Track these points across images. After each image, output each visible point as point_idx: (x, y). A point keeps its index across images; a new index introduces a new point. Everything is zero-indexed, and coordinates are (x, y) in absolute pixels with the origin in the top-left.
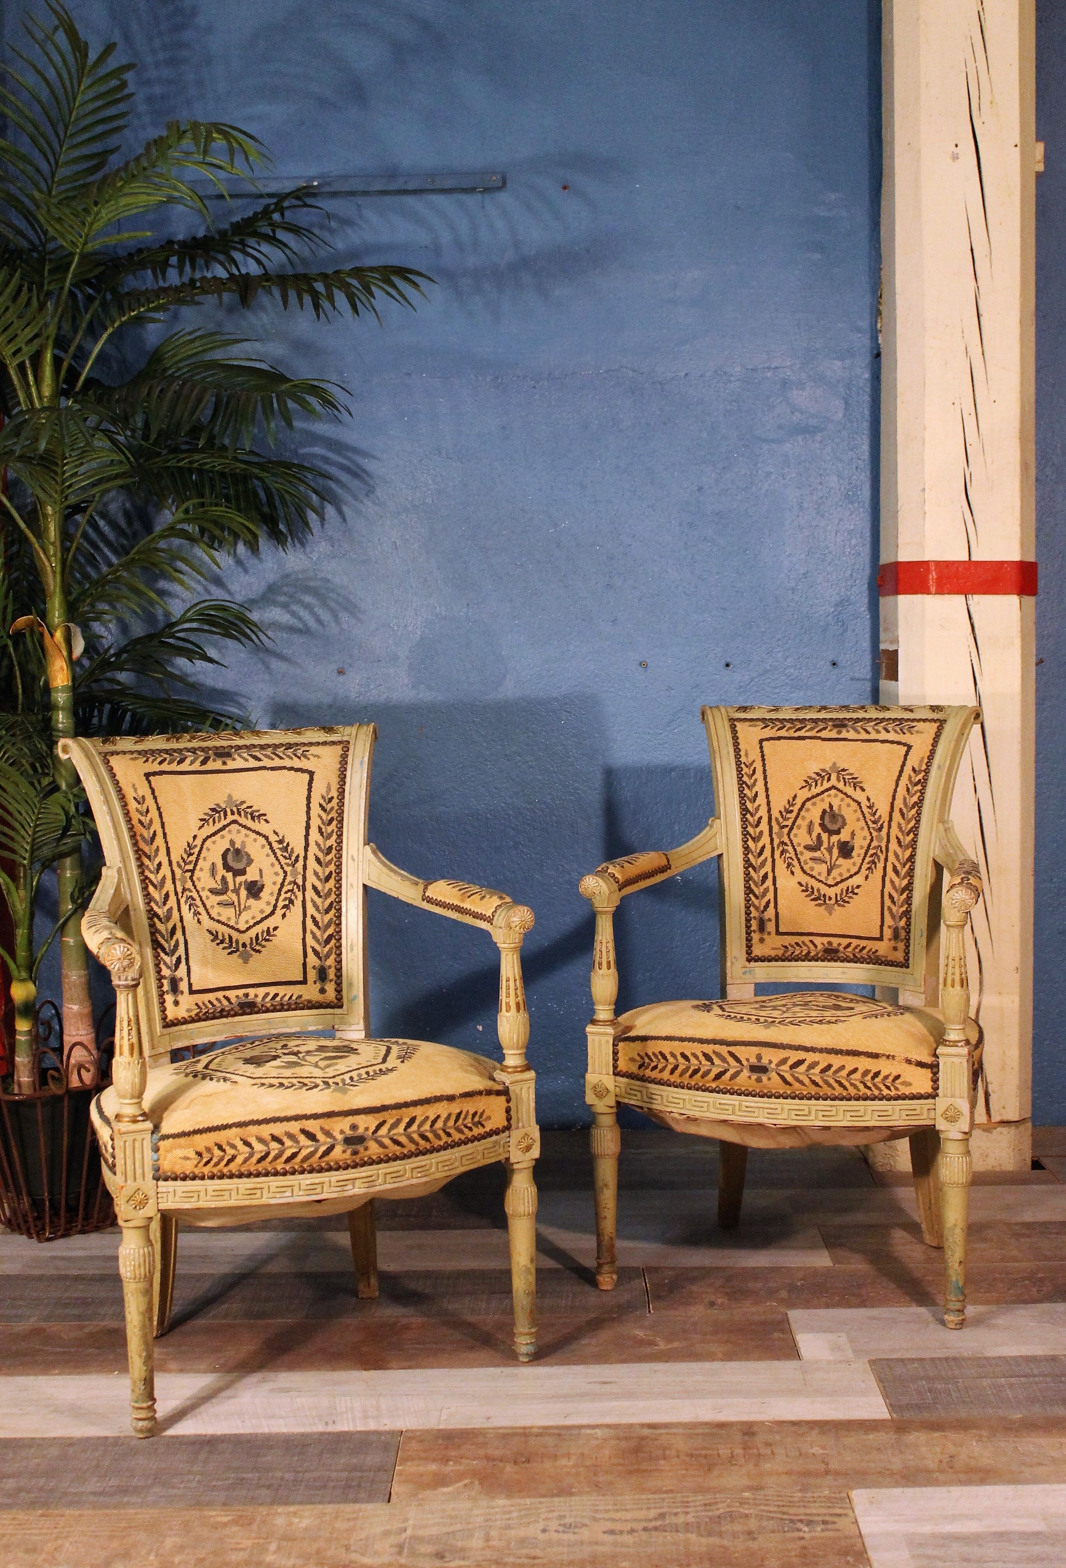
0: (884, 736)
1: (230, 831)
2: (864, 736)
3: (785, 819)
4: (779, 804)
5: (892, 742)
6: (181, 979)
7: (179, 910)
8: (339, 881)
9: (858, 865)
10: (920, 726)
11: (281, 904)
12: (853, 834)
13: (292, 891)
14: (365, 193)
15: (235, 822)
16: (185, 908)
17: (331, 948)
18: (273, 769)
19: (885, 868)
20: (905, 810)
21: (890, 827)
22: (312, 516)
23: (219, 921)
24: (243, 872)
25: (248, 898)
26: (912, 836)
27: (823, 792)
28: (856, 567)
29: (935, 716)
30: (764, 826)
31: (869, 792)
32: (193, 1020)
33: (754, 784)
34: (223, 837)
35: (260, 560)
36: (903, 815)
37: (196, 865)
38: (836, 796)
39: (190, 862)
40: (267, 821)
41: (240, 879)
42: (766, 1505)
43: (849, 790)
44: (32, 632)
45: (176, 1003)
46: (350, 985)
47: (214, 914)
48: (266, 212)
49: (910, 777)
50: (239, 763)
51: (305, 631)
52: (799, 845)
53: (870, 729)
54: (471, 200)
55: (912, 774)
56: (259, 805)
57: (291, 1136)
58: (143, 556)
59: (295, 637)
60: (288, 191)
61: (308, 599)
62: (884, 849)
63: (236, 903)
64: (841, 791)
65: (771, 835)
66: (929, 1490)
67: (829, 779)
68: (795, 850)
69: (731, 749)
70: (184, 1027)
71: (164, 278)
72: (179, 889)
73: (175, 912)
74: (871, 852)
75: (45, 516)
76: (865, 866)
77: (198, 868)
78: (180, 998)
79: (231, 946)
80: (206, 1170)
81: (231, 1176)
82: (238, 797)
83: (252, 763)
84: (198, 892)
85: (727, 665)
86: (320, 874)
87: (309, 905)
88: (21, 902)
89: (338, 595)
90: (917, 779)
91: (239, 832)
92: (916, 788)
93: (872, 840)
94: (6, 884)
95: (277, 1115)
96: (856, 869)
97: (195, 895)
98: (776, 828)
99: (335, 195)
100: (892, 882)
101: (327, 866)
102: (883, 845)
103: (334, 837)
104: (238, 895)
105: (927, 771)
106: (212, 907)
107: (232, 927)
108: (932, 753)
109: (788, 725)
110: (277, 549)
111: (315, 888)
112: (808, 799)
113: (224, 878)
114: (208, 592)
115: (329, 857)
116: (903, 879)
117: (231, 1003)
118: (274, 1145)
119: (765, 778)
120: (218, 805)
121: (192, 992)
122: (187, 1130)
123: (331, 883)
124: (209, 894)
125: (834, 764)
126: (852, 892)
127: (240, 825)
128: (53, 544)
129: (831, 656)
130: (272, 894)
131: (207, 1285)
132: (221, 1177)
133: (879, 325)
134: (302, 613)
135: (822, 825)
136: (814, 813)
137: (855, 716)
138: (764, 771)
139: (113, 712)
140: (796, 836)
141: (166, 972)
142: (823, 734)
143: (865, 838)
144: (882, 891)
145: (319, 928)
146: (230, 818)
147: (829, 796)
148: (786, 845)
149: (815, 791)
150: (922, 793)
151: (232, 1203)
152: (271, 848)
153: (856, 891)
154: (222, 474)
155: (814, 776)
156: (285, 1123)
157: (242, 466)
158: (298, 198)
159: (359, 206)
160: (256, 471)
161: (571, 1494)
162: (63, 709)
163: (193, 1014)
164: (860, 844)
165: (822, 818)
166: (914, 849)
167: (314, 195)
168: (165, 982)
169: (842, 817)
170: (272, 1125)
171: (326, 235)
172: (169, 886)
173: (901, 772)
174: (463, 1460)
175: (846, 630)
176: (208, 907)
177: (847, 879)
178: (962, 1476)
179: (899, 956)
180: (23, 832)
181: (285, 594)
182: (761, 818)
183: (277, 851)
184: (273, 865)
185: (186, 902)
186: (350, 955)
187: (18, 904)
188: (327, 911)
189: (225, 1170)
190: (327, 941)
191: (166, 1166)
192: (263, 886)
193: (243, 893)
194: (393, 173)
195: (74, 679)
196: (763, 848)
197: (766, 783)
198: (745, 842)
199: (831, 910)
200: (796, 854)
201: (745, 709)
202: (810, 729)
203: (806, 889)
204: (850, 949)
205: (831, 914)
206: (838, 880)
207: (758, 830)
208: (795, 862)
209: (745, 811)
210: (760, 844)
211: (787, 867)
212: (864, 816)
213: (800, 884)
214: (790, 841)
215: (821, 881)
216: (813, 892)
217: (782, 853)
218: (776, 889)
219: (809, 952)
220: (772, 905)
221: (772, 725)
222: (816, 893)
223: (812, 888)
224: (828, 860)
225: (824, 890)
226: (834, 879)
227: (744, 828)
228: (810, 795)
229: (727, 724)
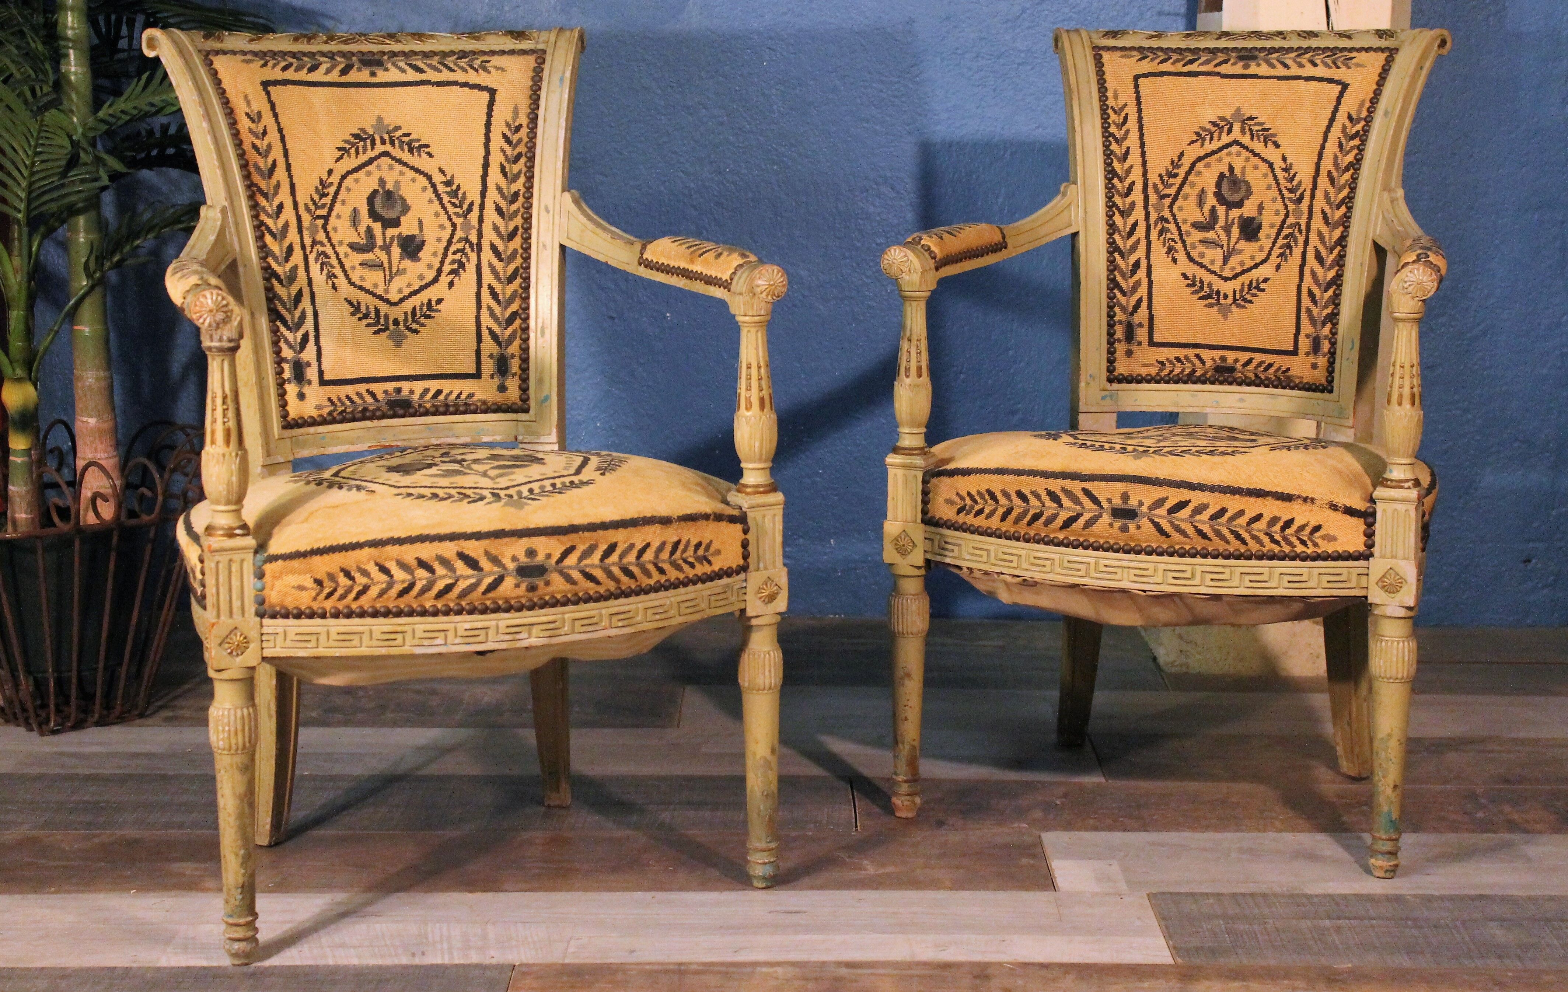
0: (1309, 71)
1: (379, 167)
2: (1281, 71)
3: (1167, 186)
4: (1158, 165)
5: (1321, 80)
6: (309, 364)
7: (307, 269)
8: (527, 239)
9: (1267, 249)
10: (1362, 57)
11: (447, 268)
12: (1261, 207)
13: (462, 251)
15: (386, 154)
16: (315, 268)
17: (515, 332)
18: (439, 84)
19: (1304, 254)
20: (1335, 174)
21: (1313, 197)
23: (361, 288)
24: (396, 223)
25: (402, 258)
26: (1343, 209)
27: (1220, 149)
29: (1383, 43)
30: (1137, 195)
31: (1285, 149)
32: (324, 422)
33: (1125, 137)
34: (369, 174)
36: (1332, 180)
37: (331, 209)
38: (1239, 154)
39: (324, 206)
40: (430, 155)
41: (391, 232)
43: (1258, 146)
45: (301, 396)
46: (540, 381)
47: (355, 279)
49: (1344, 128)
50: (393, 75)
52: (1185, 221)
53: (1289, 62)
55: (1348, 124)
56: (420, 132)
57: (444, 562)
62: (1303, 227)
63: (386, 265)
64: (1246, 148)
65: (1146, 207)
67: (1230, 131)
68: (1179, 228)
69: (1094, 88)
70: (312, 430)
72: (308, 241)
73: (301, 272)
74: (1285, 232)
76: (1276, 251)
77: (334, 214)
78: (306, 390)
79: (378, 322)
80: (328, 605)
81: (362, 614)
82: (390, 120)
83: (412, 75)
84: (333, 246)
86: (502, 229)
87: (486, 270)
90: (1354, 130)
91: (391, 168)
92: (1353, 143)
93: (1287, 215)
95: (426, 532)
96: (1263, 255)
97: (329, 250)
98: (1153, 198)
100: (1313, 274)
101: (511, 218)
102: (1303, 222)
103: (522, 179)
104: (389, 253)
105: (1368, 120)
106: (353, 268)
107: (380, 298)
108: (1377, 93)
109: (1175, 56)
111: (494, 248)
112: (1200, 159)
113: (369, 230)
115: (514, 207)
116: (1329, 269)
117: (376, 400)
118: (421, 573)
119: (1141, 128)
120: (363, 130)
121: (323, 382)
122: (302, 549)
123: (517, 242)
124: (349, 250)
125: (1238, 110)
126: (1256, 287)
127: (394, 159)
130: (435, 254)
132: (349, 615)
135: (1219, 196)
136: (1207, 178)
137: (1268, 44)
138: (1140, 119)
140: (1181, 209)
141: (287, 353)
142: (1224, 69)
143: (1277, 213)
144: (1299, 288)
145: (498, 302)
146: (380, 148)
147: (1229, 154)
148: (1167, 221)
149: (1209, 147)
150: (1361, 149)
151: (364, 651)
152: (436, 191)
153: (1262, 286)
155: (1209, 126)
156: (436, 544)
163: (325, 411)
164: (1270, 220)
165: (1218, 185)
166: (1346, 228)
168: (286, 367)
169: (1247, 183)
170: (418, 545)
172: (293, 236)
173: (1332, 120)
176: (347, 267)
177: (1250, 269)
179: (1319, 376)
182: (1133, 183)
183: (444, 196)
184: (437, 215)
185: (317, 260)
186: (540, 341)
188: (510, 280)
189: (354, 606)
190: (510, 321)
191: (273, 597)
192: (423, 243)
193: (396, 251)
196: (1135, 225)
197: (1142, 136)
198: (1110, 217)
199: (1225, 313)
200: (1181, 235)
201: (1114, 34)
202: (1207, 62)
203: (1193, 283)
204: (1251, 367)
205: (1225, 318)
206: (1238, 270)
207: (1128, 200)
208: (1179, 246)
209: (1111, 174)
210: (1131, 220)
211: (1168, 253)
212: (1278, 184)
213: (1185, 276)
214: (1174, 215)
215: (1213, 272)
216: (1202, 288)
217: (1161, 233)
218: (1150, 283)
219: (1194, 371)
220: (1145, 304)
221: (1151, 56)
222: (1206, 289)
223: (1201, 282)
224: (1225, 243)
225: (1218, 284)
226: (1233, 269)
227: (1109, 198)
228: (1202, 154)
229: (1089, 54)
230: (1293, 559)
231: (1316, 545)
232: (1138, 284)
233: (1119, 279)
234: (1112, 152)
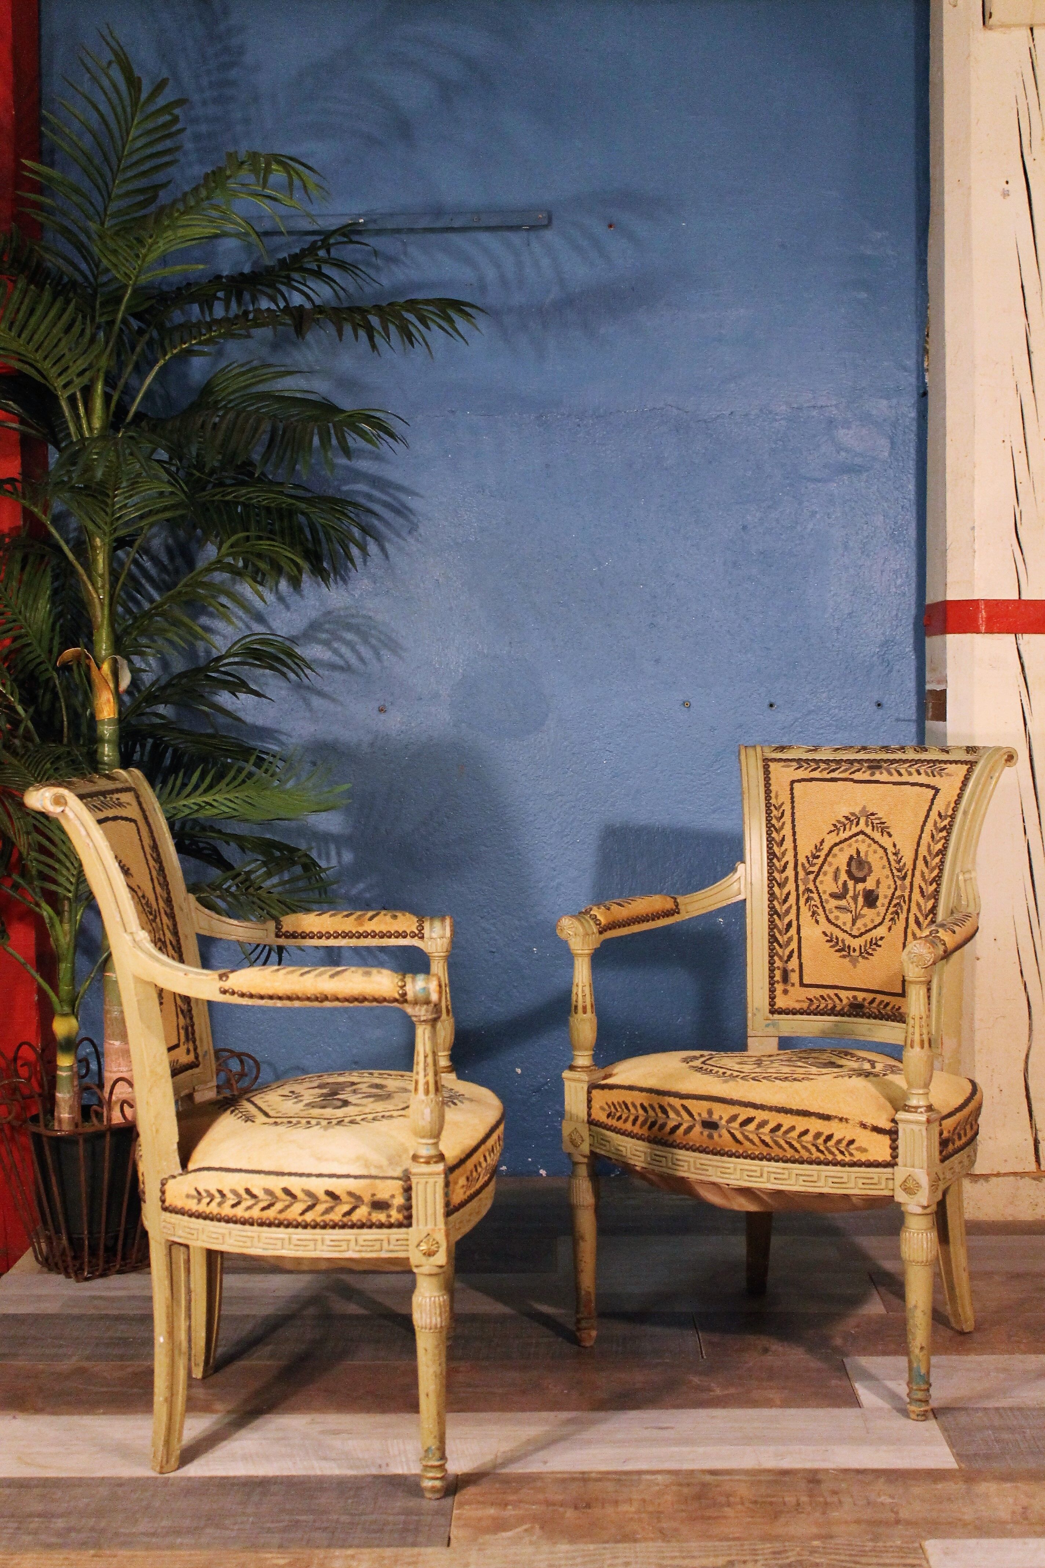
0: (915, 778)
2: (896, 778)
3: (812, 865)
4: (805, 850)
5: (922, 785)
9: (882, 915)
10: (951, 768)
12: (878, 882)
14: (411, 231)
19: (907, 919)
20: (929, 858)
21: (914, 875)
22: (355, 551)
26: (935, 885)
27: (851, 837)
28: (902, 607)
29: (967, 757)
30: (790, 872)
31: (896, 837)
33: (782, 828)
35: (302, 596)
36: (927, 863)
38: (863, 841)
42: (836, 1554)
43: (877, 835)
44: (79, 664)
48: (312, 249)
49: (936, 823)
51: (346, 668)
52: (825, 892)
53: (903, 771)
54: (516, 238)
55: (939, 819)
58: (189, 589)
59: (337, 675)
60: (334, 228)
61: (349, 636)
62: (907, 899)
64: (869, 836)
65: (797, 881)
66: (1005, 1542)
67: (858, 824)
68: (820, 897)
69: (762, 790)
71: (211, 314)
74: (895, 901)
75: (94, 548)
76: (889, 917)
85: (771, 705)
88: (65, 935)
89: (380, 632)
90: (943, 825)
92: (942, 834)
93: (898, 889)
94: (51, 918)
96: (880, 919)
98: (801, 874)
99: (379, 232)
102: (907, 894)
105: (953, 817)
108: (960, 797)
109: (823, 766)
110: (319, 585)
112: (836, 845)
114: (248, 627)
119: (793, 821)
125: (864, 807)
126: (875, 943)
128: (101, 576)
129: (876, 697)
131: (249, 1326)
133: (926, 364)
134: (344, 650)
135: (849, 873)
136: (841, 859)
137: (891, 756)
138: (793, 814)
139: (155, 746)
140: (821, 882)
142: (857, 776)
143: (889, 887)
147: (857, 841)
148: (812, 892)
149: (843, 835)
150: (947, 840)
153: (880, 943)
154: (268, 509)
155: (843, 820)
157: (290, 501)
158: (344, 235)
159: (404, 244)
160: (303, 506)
161: (635, 1541)
162: (109, 742)
164: (884, 892)
165: (849, 864)
166: (937, 899)
167: (359, 232)
169: (869, 864)
171: (372, 273)
173: (928, 816)
174: (522, 1505)
175: (890, 671)
177: (870, 930)
178: (1038, 1528)
180: (68, 864)
181: (327, 631)
182: (787, 863)
187: (61, 938)
194: (438, 212)
195: (120, 712)
196: (789, 894)
197: (794, 827)
198: (771, 888)
199: (854, 962)
200: (821, 902)
201: (782, 749)
202: (845, 771)
203: (831, 940)
204: (874, 1005)
205: (855, 966)
206: (863, 930)
207: (784, 875)
208: (820, 911)
209: (771, 855)
210: (785, 891)
211: (812, 916)
212: (890, 864)
213: (825, 933)
214: (816, 887)
215: (845, 931)
216: (837, 943)
217: (807, 900)
218: (800, 939)
219: (835, 1007)
220: (796, 954)
221: (805, 765)
222: (840, 944)
223: (837, 938)
224: (853, 909)
225: (849, 941)
226: (859, 929)
227: (770, 874)
228: (837, 840)
229: (760, 764)
230: (835, 1164)
231: (851, 1155)
232: (790, 939)
233: (777, 935)
234: (773, 839)
